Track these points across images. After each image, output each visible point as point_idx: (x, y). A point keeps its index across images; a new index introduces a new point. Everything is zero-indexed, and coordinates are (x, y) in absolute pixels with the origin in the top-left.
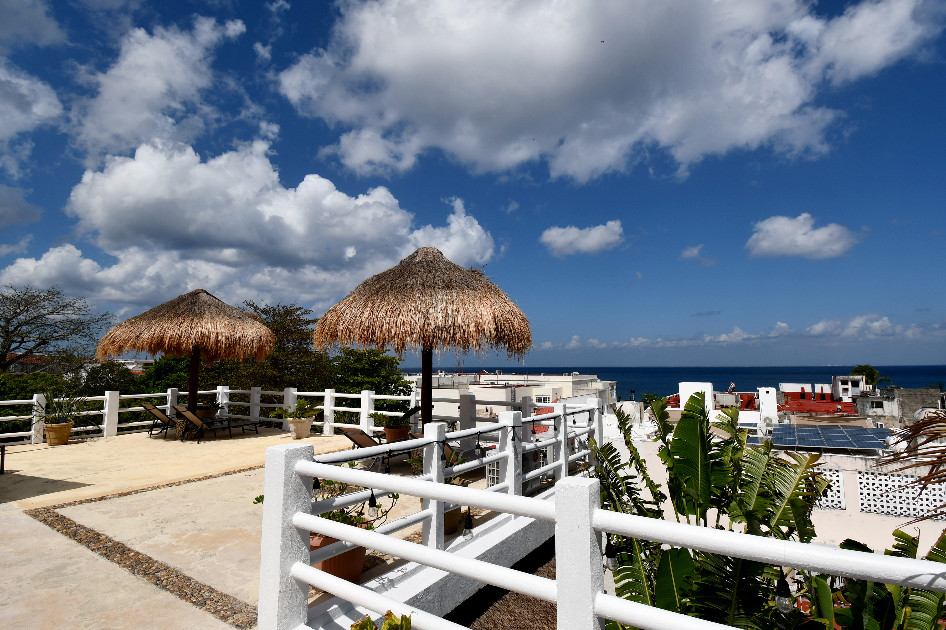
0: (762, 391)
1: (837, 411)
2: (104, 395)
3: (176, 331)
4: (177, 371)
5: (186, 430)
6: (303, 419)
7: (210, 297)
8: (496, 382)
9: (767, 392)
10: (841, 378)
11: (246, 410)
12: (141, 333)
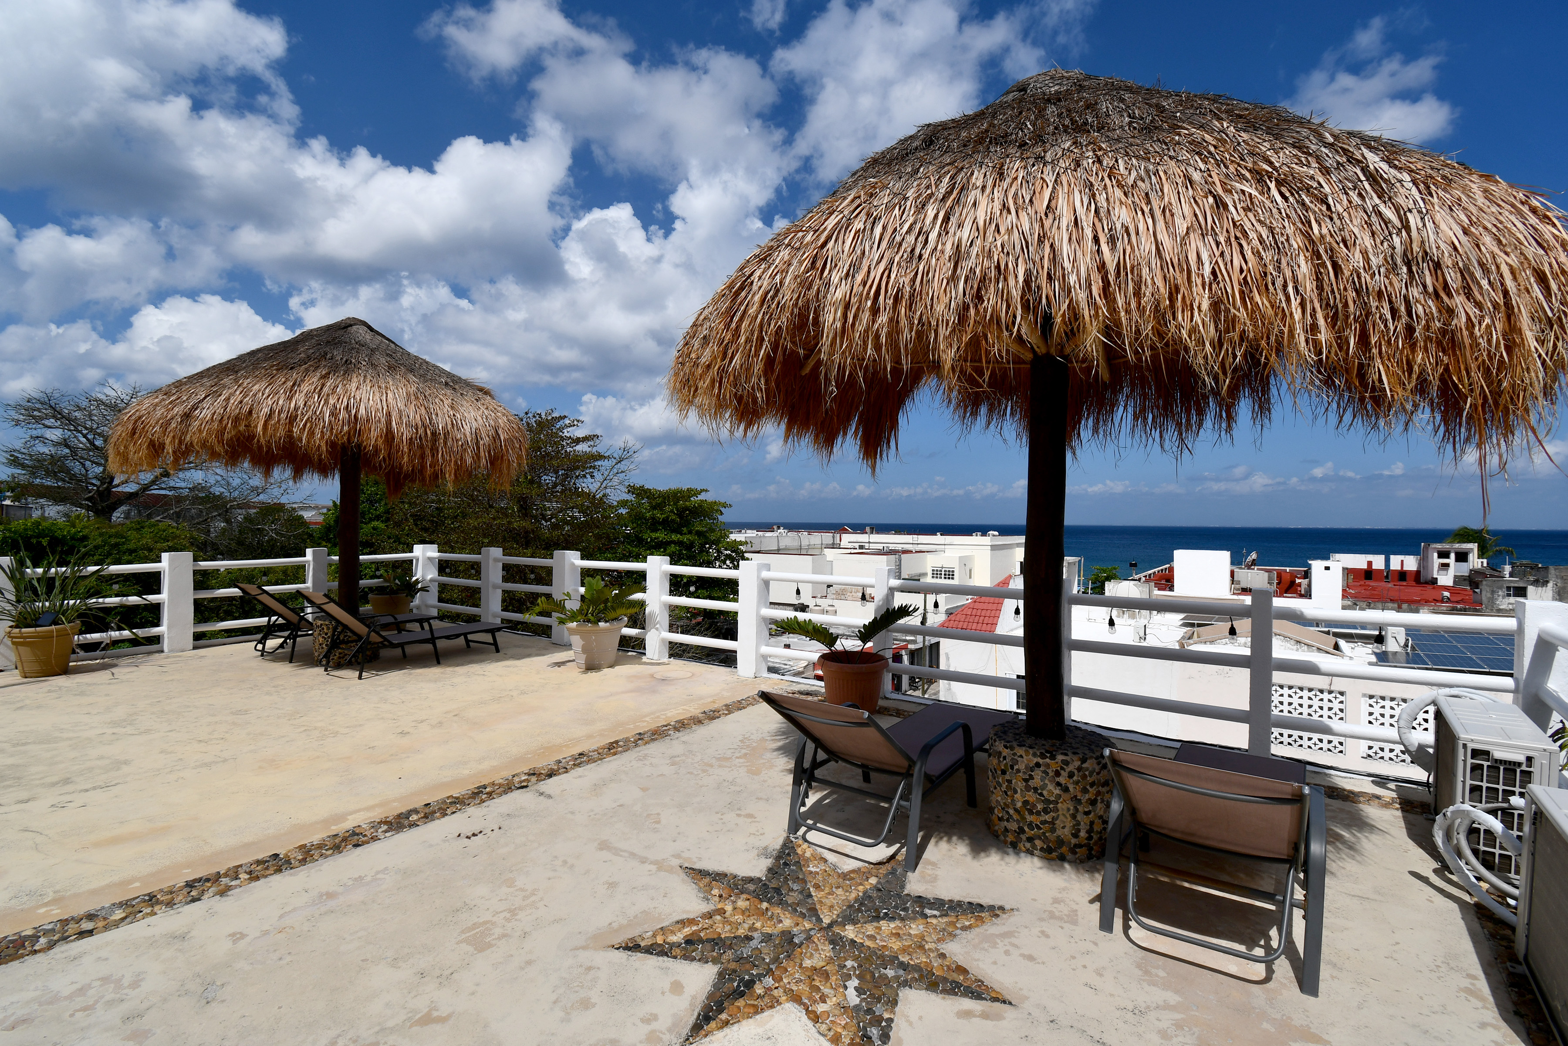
0: (1317, 566)
1: (1442, 602)
2: (160, 561)
3: (281, 402)
4: (371, 520)
5: (334, 644)
6: (601, 624)
7: (377, 336)
8: (867, 546)
9: (1327, 568)
10: (1439, 546)
11: (473, 596)
12: (194, 408)
